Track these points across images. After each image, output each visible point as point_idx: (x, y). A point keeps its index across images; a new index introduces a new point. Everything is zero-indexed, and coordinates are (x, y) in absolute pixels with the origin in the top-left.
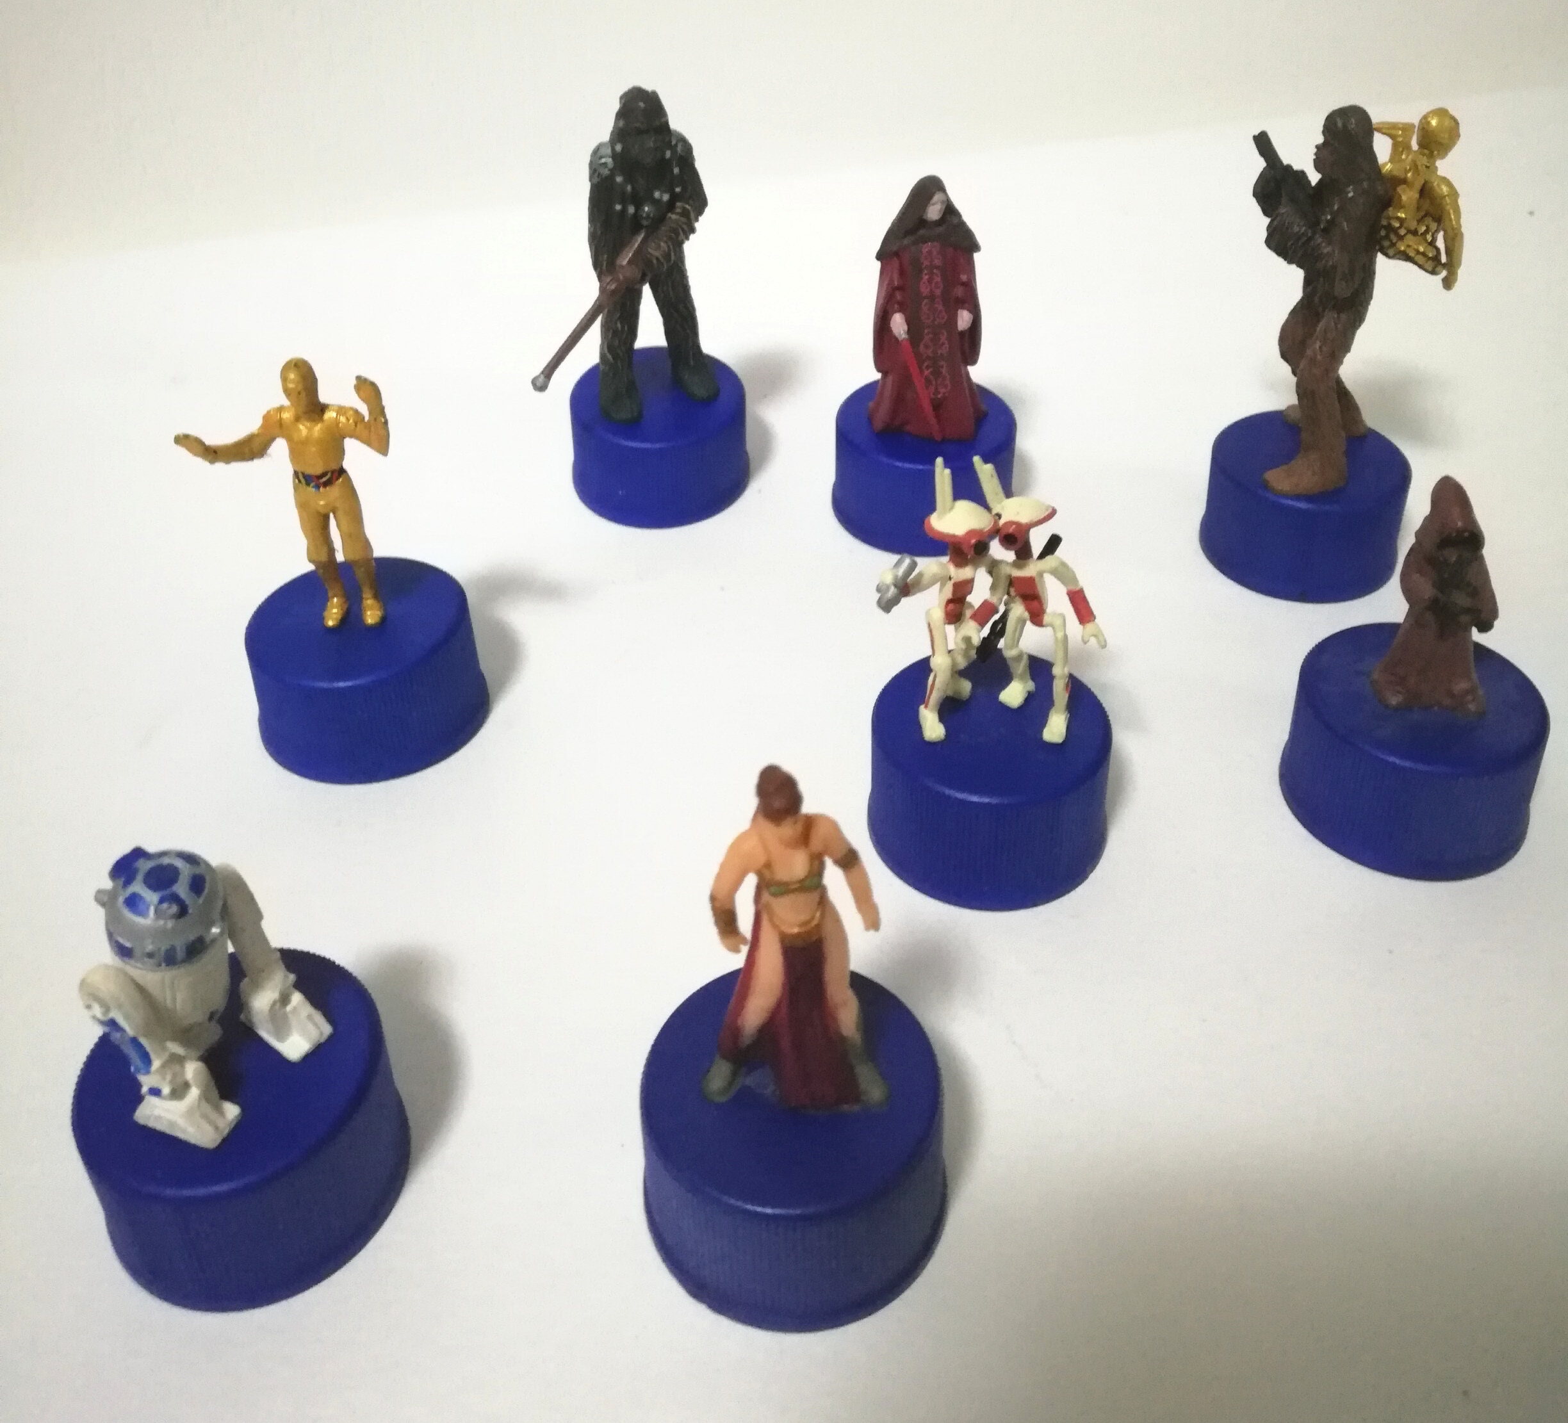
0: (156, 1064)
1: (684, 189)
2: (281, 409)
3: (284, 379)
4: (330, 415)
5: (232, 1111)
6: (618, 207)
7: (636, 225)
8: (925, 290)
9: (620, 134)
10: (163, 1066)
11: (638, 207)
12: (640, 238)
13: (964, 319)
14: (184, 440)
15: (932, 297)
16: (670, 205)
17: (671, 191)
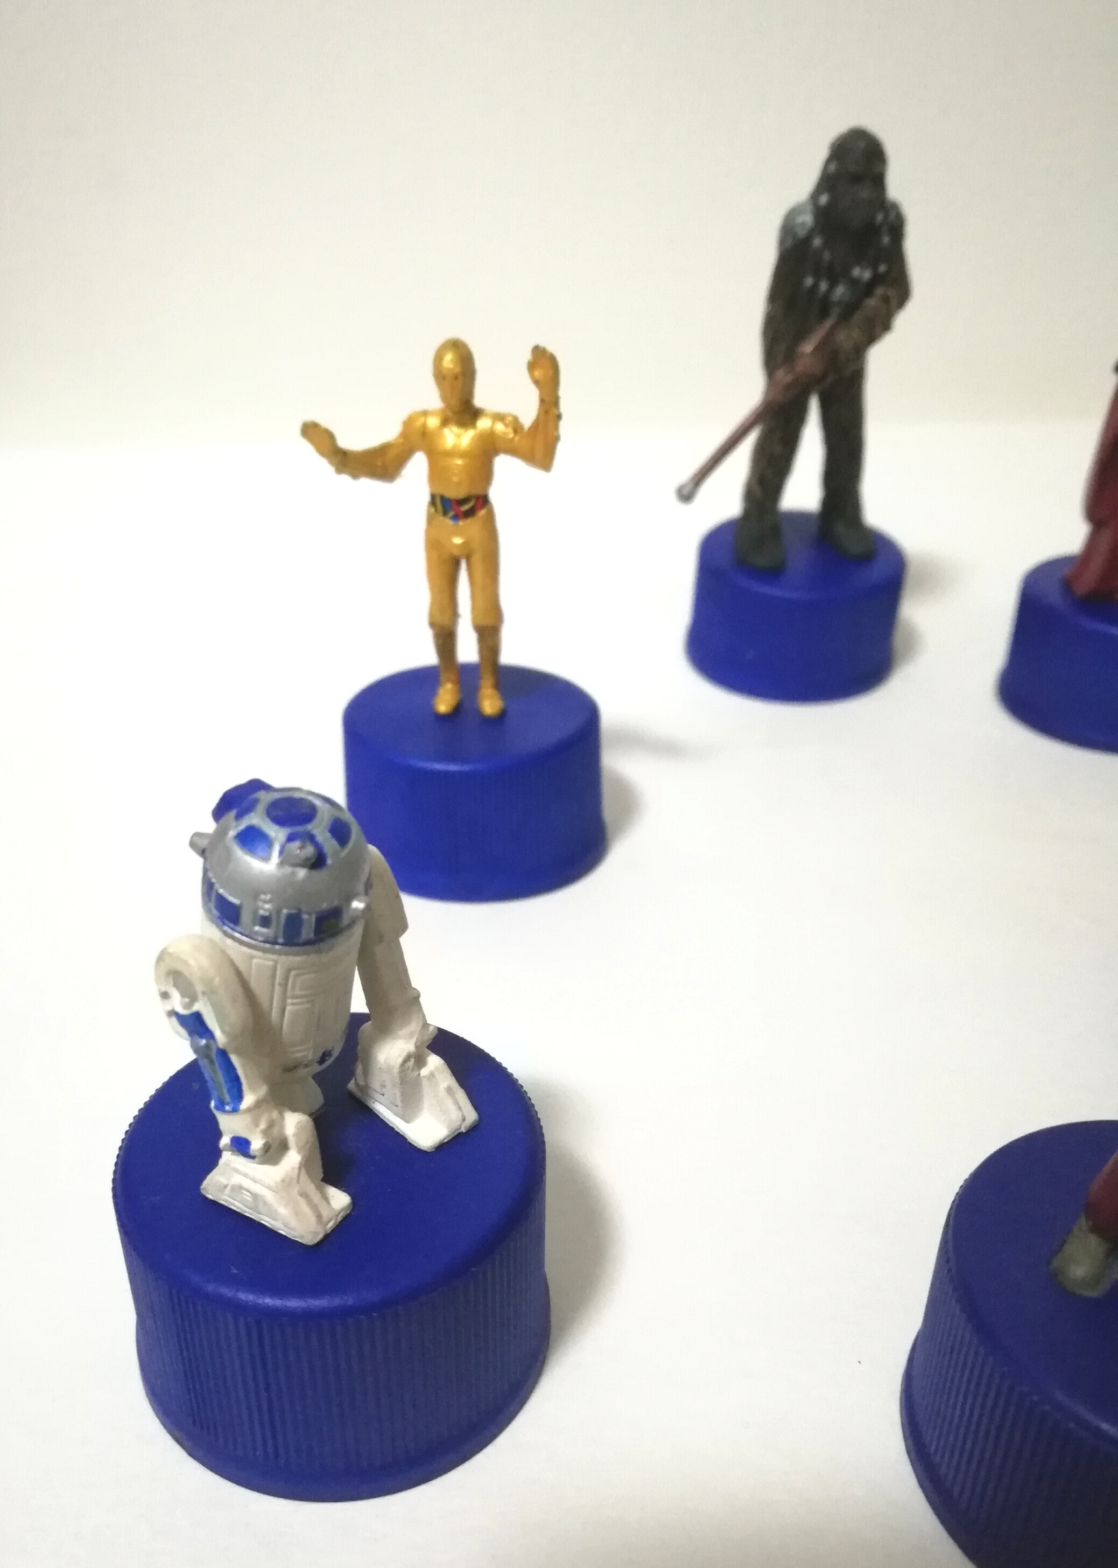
0: (249, 1100)
1: (888, 270)
2: (425, 413)
3: (438, 358)
4: (483, 424)
5: (339, 1200)
6: (809, 281)
7: (824, 308)
9: (827, 182)
10: (258, 1104)
11: (832, 285)
12: (828, 323)
14: (312, 431)
16: (868, 289)
17: (875, 267)
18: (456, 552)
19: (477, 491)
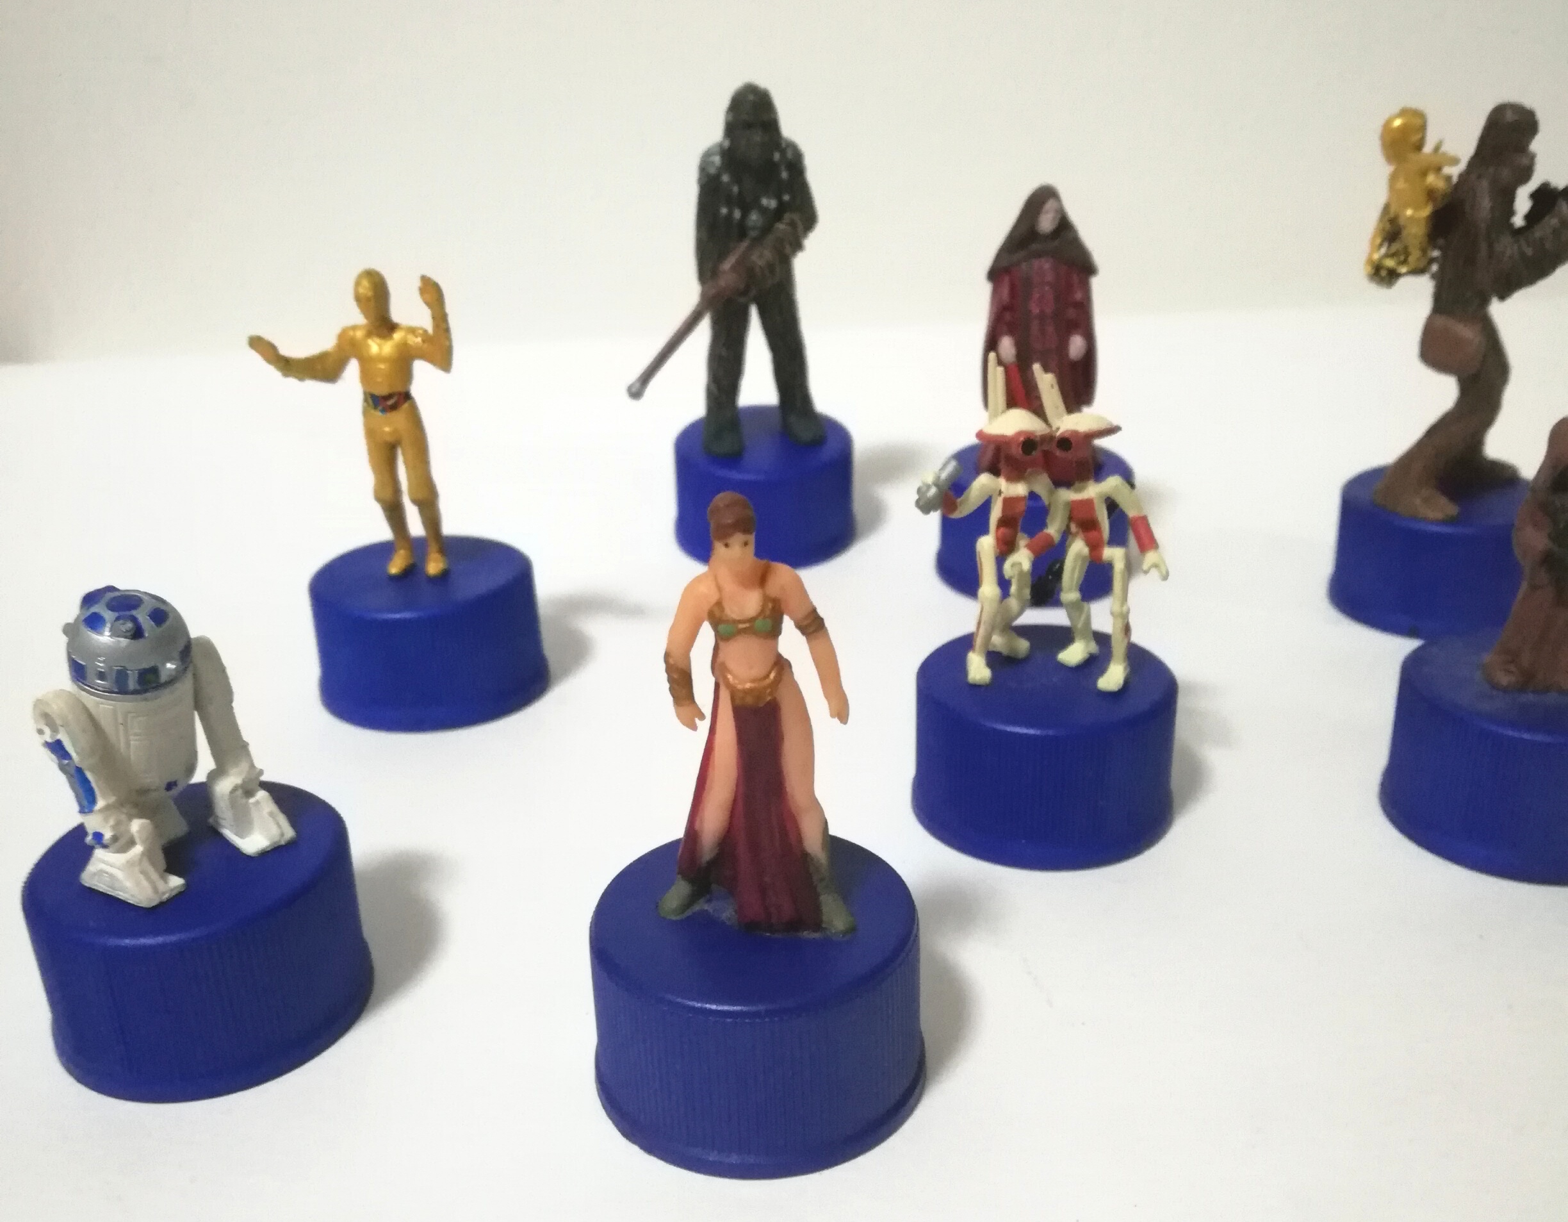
0: (101, 803)
1: (793, 198)
2: (354, 328)
3: (358, 284)
4: (399, 335)
5: (176, 882)
6: (724, 211)
7: (742, 231)
8: (1036, 310)
9: (728, 129)
10: (107, 808)
11: (745, 215)
12: (745, 244)
13: (1076, 345)
14: (259, 344)
15: (1042, 317)
16: (778, 214)
17: (779, 198)
18: (389, 439)
19: (399, 388)
